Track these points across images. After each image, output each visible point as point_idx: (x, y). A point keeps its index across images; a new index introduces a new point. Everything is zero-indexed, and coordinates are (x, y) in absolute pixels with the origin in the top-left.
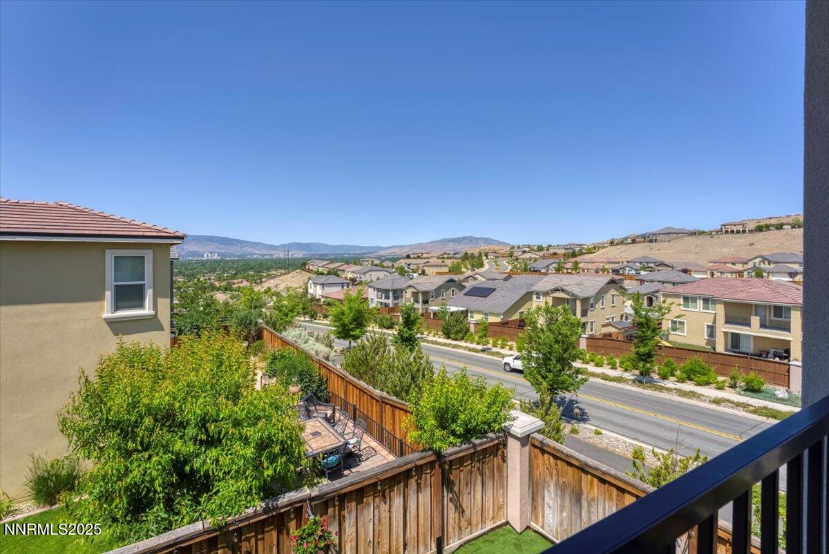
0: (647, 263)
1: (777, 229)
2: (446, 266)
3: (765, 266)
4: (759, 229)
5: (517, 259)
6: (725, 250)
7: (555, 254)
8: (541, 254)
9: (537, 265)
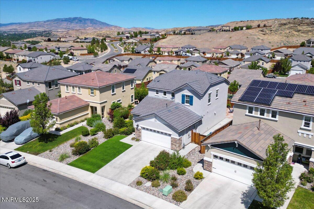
0: (190, 48)
1: (241, 29)
3: (230, 51)
4: (236, 29)
5: (125, 43)
7: (145, 39)
8: (138, 39)
9: (139, 49)
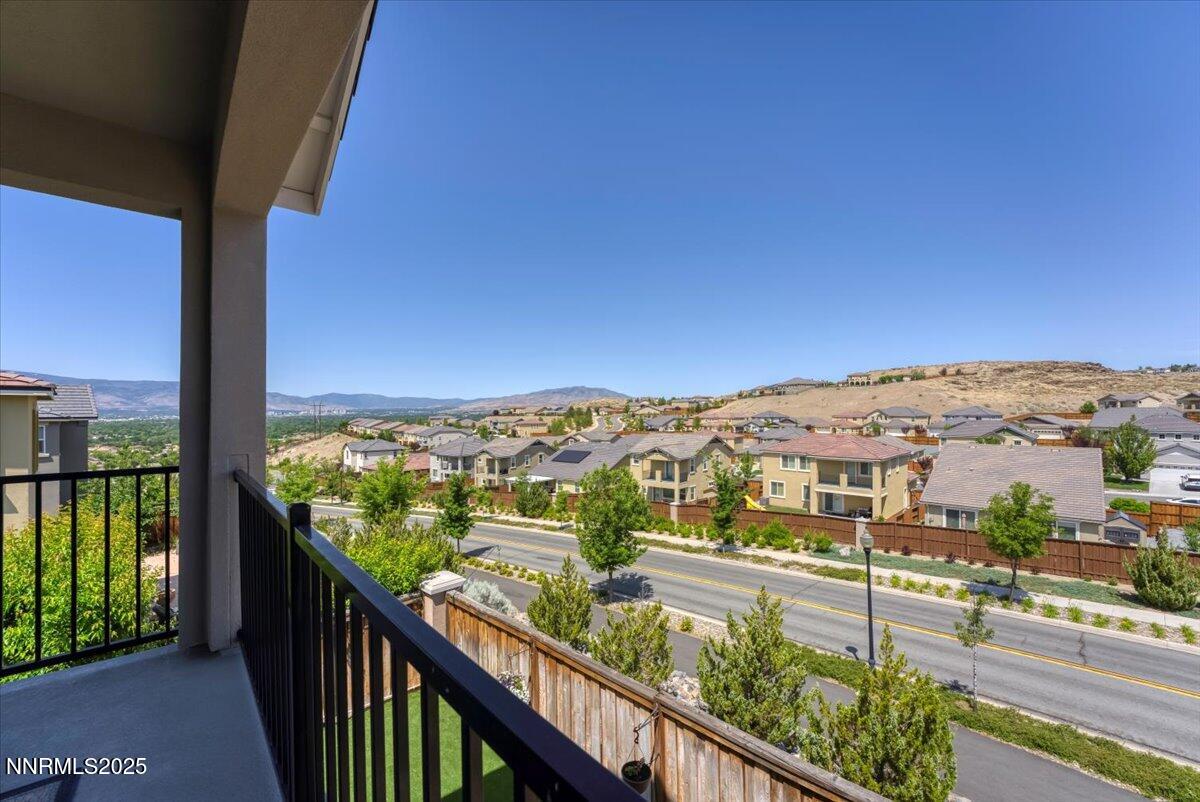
0: (772, 418)
1: (898, 381)
2: (545, 425)
4: (883, 381)
5: (633, 416)
6: (851, 403)
7: (678, 409)
8: (662, 408)
9: (655, 423)
